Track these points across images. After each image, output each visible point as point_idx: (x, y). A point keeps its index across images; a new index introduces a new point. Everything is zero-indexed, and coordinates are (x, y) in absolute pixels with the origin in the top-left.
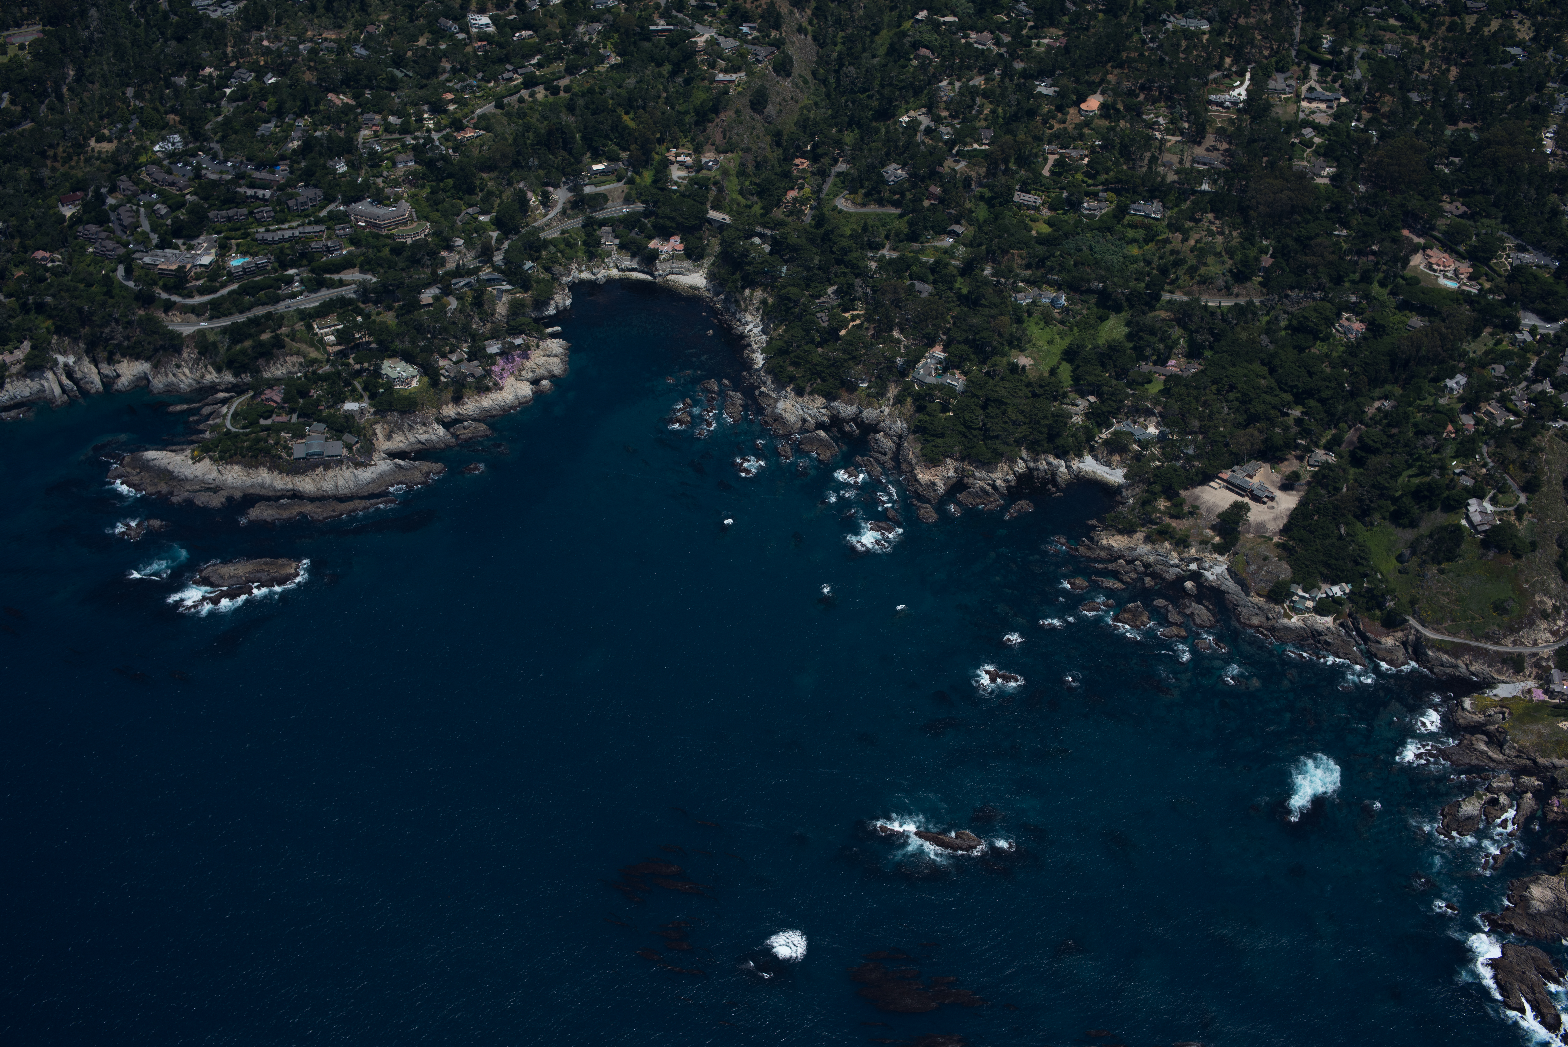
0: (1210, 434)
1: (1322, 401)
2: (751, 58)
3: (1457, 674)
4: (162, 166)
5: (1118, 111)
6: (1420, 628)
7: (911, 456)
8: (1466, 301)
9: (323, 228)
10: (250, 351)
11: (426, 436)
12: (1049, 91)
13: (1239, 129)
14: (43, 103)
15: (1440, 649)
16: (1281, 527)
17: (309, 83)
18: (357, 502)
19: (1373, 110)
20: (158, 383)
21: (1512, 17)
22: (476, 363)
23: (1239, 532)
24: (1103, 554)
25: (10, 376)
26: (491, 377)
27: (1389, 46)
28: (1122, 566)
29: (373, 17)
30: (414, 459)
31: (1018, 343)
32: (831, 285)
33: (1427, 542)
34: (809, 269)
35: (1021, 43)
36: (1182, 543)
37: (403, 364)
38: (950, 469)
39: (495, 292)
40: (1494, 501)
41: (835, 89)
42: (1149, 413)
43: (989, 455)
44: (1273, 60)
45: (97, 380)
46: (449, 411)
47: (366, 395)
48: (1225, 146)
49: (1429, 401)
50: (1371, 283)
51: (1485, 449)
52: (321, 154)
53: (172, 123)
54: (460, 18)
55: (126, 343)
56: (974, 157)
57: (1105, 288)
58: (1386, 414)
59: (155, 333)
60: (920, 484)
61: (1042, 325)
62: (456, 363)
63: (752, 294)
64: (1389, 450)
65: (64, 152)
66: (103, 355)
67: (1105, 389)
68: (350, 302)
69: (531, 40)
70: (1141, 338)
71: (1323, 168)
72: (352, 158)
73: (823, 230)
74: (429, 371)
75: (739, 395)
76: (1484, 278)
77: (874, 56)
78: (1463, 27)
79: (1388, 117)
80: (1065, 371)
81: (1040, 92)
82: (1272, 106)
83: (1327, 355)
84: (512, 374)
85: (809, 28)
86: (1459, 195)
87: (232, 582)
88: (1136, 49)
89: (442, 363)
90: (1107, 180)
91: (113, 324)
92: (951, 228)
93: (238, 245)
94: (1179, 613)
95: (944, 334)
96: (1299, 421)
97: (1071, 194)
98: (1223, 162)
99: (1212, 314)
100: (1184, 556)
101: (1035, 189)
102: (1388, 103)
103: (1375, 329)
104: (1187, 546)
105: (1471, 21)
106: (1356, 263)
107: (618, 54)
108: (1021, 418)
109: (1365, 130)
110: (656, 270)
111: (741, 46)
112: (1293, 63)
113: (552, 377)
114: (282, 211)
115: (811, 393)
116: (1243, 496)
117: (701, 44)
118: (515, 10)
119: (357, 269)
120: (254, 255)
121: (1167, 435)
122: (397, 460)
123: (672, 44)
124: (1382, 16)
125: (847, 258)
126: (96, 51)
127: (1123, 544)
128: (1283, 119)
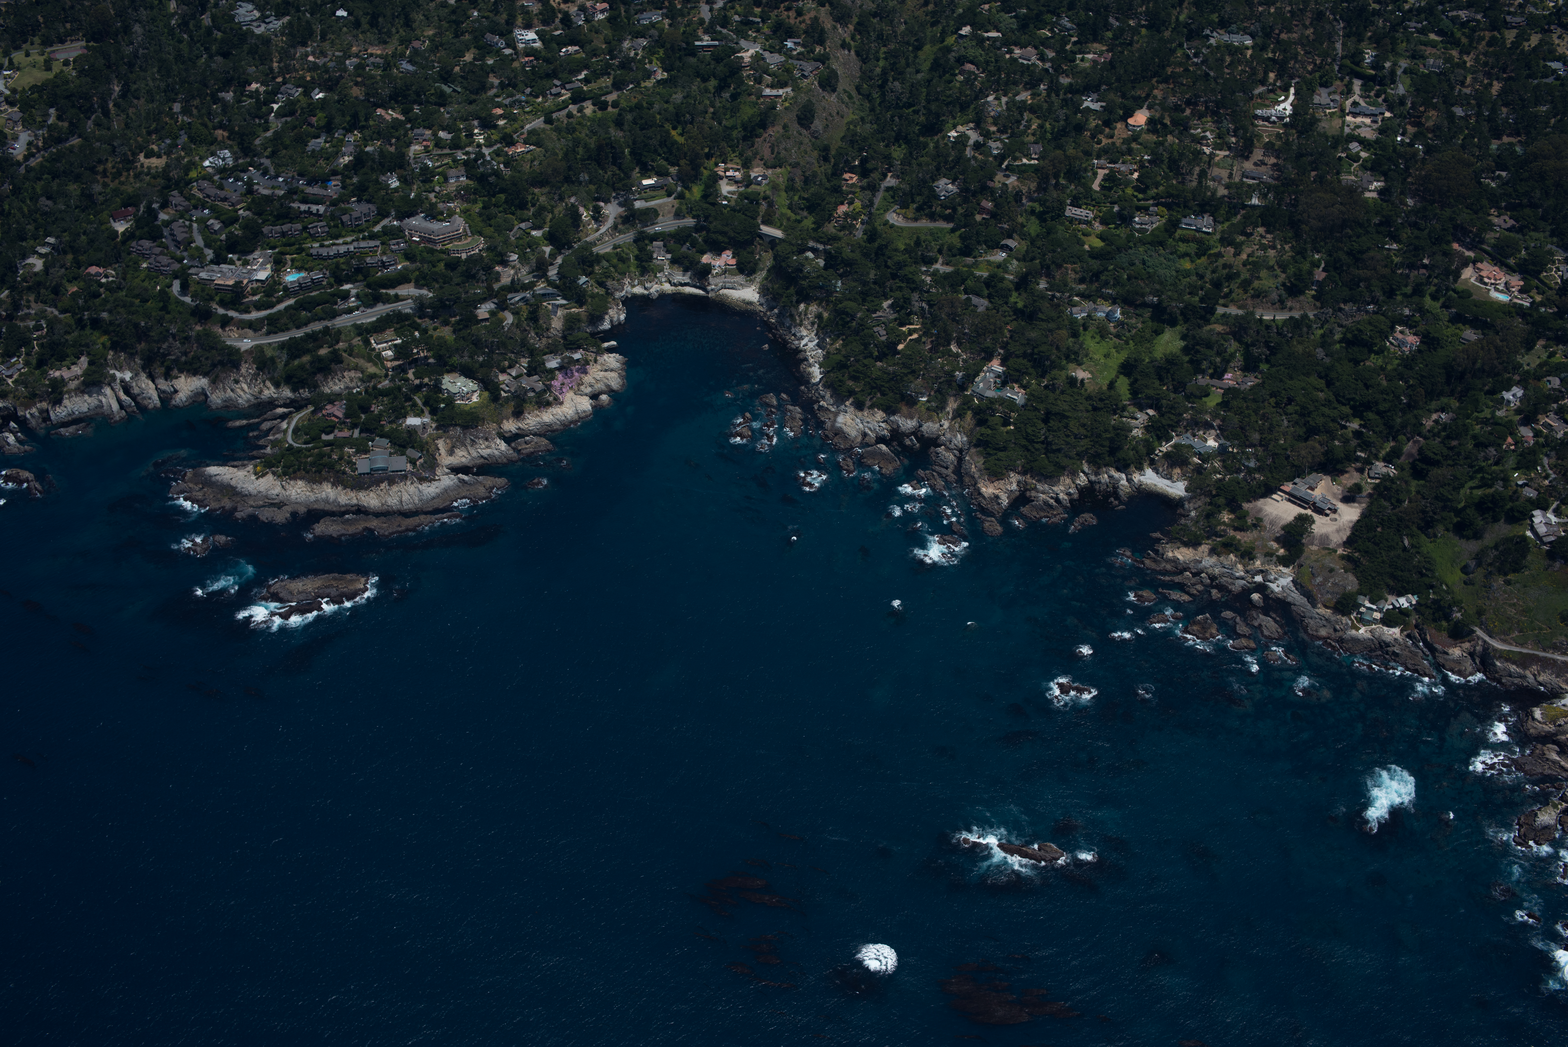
0: (1271, 447)
1: (1378, 413)
2: (797, 74)
3: (1525, 684)
4: (213, 182)
5: (1165, 126)
6: (1487, 638)
7: (973, 469)
8: (1518, 314)
9: (378, 243)
10: (308, 366)
11: (488, 451)
12: (1096, 106)
13: (1287, 143)
14: (89, 118)
15: (1508, 660)
16: (1345, 539)
17: (356, 98)
18: (422, 517)
19: (1417, 124)
20: (216, 398)
21: (1551, 31)
22: (536, 377)
23: (1303, 544)
24: (1169, 567)
25: (69, 392)
26: (551, 392)
27: (1432, 61)
28: (1189, 579)
29: (418, 32)
30: (477, 474)
31: (1075, 357)
32: (887, 299)
33: (1493, 554)
34: (865, 283)
35: (1065, 58)
36: (1247, 555)
37: (463, 379)
38: (1013, 482)
39: (550, 307)
40: (1557, 512)
41: (880, 104)
42: (1208, 426)
43: (1051, 468)
44: (1317, 75)
45: (155, 395)
46: (510, 426)
47: (426, 410)
48: (1273, 160)
49: (1487, 413)
50: (1424, 296)
51: (1546, 461)
52: (373, 169)
53: (220, 138)
54: (506, 33)
55: (183, 359)
56: (1024, 172)
57: (1160, 302)
58: (1445, 427)
59: (212, 348)
60: (984, 497)
61: (1098, 338)
62: (515, 378)
63: (807, 309)
64: (1450, 462)
65: (113, 167)
66: (159, 370)
67: (1164, 402)
68: (407, 317)
69: (578, 56)
70: (1198, 352)
71: (1371, 183)
72: (405, 173)
73: (876, 245)
74: (489, 386)
75: (798, 409)
76: (1535, 291)
77: (918, 72)
78: (1504, 42)
79: (1433, 131)
80: (1123, 385)
81: (1088, 108)
82: (1320, 120)
83: (1382, 369)
84: (571, 388)
85: (852, 43)
86: (1507, 208)
87: (301, 598)
88: (1180, 64)
89: (502, 377)
90: (1157, 194)
91: (171, 339)
92: (1003, 242)
93: (293, 260)
94: (1247, 625)
95: (1001, 348)
96: (1357, 434)
97: (1122, 209)
98: (1272, 177)
99: (1268, 327)
100: (1249, 568)
101: (1086, 204)
102: (1432, 117)
103: (1429, 341)
104: (1252, 558)
105: (1510, 36)
106: (1408, 276)
107: (664, 70)
108: (1082, 431)
109: (1411, 145)
110: (709, 284)
111: (786, 61)
112: (1337, 78)
113: (610, 391)
114: (336, 226)
115: (871, 407)
116: (1305, 508)
117: (747, 60)
118: (561, 26)
119: (412, 284)
120: (309, 270)
121: (1227, 447)
122: (460, 475)
123: (718, 59)
124: (1422, 31)
125: (901, 273)
126: (141, 67)
127: (1188, 557)
128: (1329, 134)
